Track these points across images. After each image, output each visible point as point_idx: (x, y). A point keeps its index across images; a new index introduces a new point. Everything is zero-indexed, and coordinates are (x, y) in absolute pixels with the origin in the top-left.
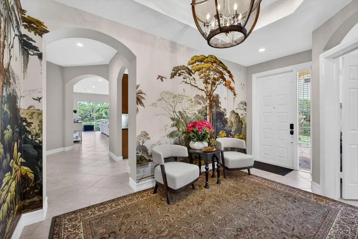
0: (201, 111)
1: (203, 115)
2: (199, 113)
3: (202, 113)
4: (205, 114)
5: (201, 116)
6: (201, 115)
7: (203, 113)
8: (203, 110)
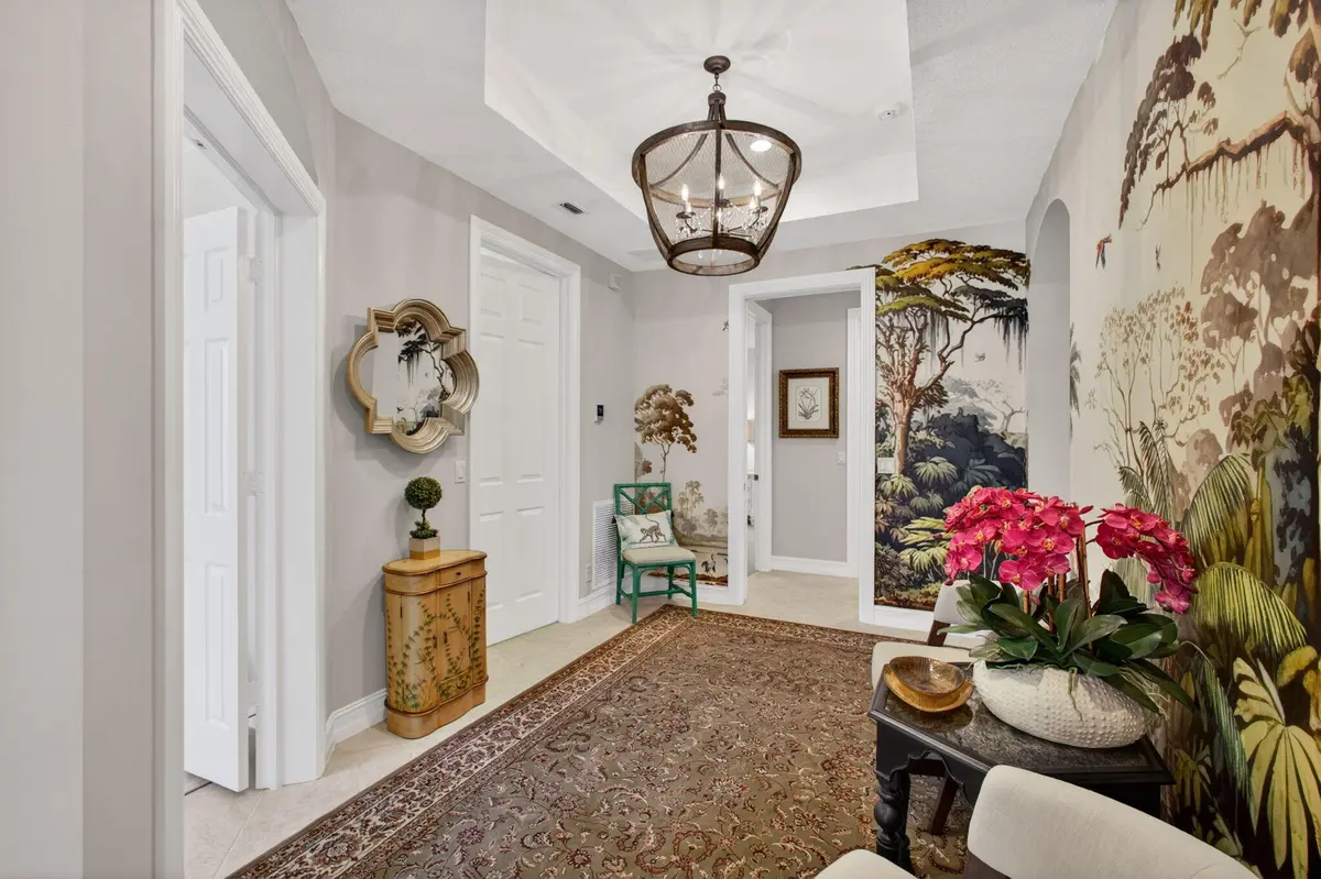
0: (1250, 412)
1: (1270, 461)
2: (1237, 438)
3: (1260, 436)
4: (1288, 454)
5: (1250, 470)
6: (1256, 454)
7: (1269, 438)
8: (1275, 402)
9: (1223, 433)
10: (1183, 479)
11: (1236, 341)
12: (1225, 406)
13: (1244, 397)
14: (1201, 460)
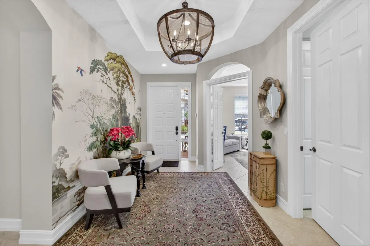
4: (117, 120)
5: (114, 122)
8: (116, 115)
9: (111, 118)
10: (106, 124)
11: (113, 109)
12: (112, 115)
13: (113, 115)
14: (109, 121)
